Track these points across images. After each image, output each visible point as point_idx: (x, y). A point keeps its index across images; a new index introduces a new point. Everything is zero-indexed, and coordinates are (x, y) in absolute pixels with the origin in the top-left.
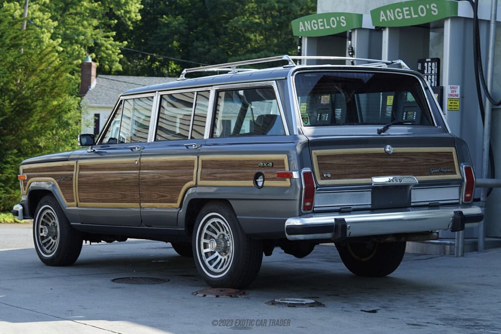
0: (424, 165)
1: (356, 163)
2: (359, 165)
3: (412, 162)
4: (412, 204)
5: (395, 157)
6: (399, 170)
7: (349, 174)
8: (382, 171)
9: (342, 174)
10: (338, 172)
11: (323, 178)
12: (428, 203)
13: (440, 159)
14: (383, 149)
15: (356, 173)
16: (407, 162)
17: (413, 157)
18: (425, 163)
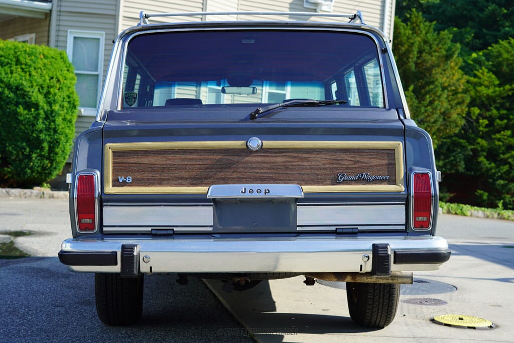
0: (326, 169)
1: (185, 163)
2: (190, 167)
3: (300, 163)
4: (298, 229)
5: (269, 155)
6: (271, 175)
7: (169, 179)
8: (235, 176)
9: (154, 180)
10: (147, 175)
11: (116, 183)
12: (334, 228)
13: (365, 160)
14: (243, 142)
15: (182, 179)
16: (289, 164)
17: (305, 155)
18: (327, 166)
